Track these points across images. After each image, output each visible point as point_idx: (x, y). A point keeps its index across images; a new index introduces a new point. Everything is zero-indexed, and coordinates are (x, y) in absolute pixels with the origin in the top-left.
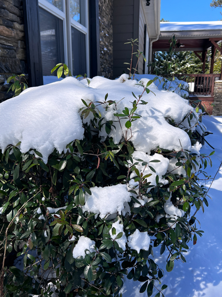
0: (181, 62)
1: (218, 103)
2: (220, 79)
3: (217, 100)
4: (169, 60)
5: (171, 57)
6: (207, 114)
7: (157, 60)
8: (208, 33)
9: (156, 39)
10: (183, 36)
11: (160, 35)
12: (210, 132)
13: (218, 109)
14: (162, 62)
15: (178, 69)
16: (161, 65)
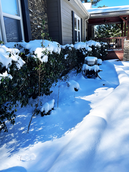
0: (116, 30)
1: (126, 54)
2: (127, 40)
3: (126, 52)
4: (109, 30)
5: (110, 28)
6: (120, 60)
7: (102, 30)
8: (118, 13)
9: (87, 18)
10: (103, 16)
11: (90, 16)
12: (101, 70)
13: (126, 57)
14: (105, 31)
15: (115, 35)
16: (104, 33)
